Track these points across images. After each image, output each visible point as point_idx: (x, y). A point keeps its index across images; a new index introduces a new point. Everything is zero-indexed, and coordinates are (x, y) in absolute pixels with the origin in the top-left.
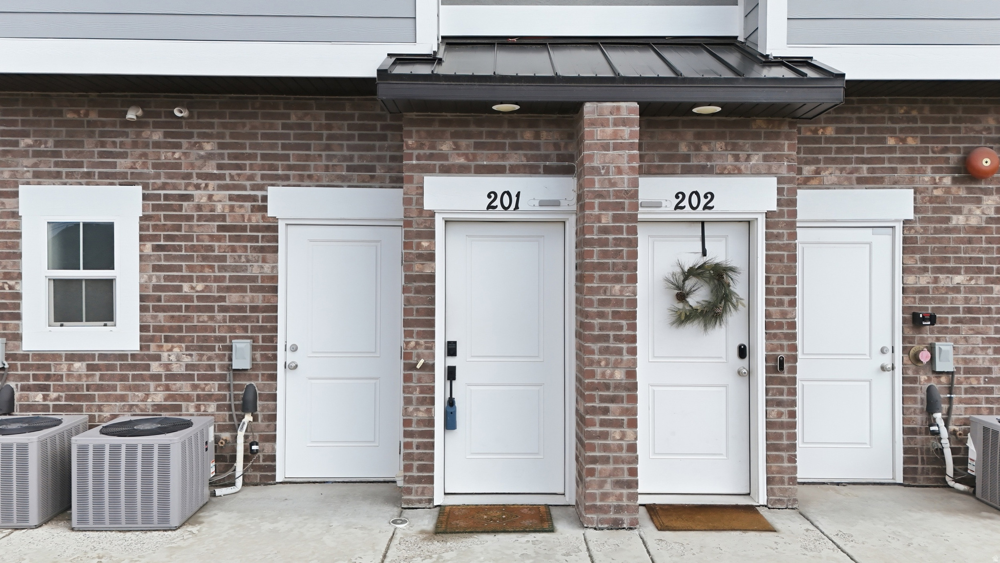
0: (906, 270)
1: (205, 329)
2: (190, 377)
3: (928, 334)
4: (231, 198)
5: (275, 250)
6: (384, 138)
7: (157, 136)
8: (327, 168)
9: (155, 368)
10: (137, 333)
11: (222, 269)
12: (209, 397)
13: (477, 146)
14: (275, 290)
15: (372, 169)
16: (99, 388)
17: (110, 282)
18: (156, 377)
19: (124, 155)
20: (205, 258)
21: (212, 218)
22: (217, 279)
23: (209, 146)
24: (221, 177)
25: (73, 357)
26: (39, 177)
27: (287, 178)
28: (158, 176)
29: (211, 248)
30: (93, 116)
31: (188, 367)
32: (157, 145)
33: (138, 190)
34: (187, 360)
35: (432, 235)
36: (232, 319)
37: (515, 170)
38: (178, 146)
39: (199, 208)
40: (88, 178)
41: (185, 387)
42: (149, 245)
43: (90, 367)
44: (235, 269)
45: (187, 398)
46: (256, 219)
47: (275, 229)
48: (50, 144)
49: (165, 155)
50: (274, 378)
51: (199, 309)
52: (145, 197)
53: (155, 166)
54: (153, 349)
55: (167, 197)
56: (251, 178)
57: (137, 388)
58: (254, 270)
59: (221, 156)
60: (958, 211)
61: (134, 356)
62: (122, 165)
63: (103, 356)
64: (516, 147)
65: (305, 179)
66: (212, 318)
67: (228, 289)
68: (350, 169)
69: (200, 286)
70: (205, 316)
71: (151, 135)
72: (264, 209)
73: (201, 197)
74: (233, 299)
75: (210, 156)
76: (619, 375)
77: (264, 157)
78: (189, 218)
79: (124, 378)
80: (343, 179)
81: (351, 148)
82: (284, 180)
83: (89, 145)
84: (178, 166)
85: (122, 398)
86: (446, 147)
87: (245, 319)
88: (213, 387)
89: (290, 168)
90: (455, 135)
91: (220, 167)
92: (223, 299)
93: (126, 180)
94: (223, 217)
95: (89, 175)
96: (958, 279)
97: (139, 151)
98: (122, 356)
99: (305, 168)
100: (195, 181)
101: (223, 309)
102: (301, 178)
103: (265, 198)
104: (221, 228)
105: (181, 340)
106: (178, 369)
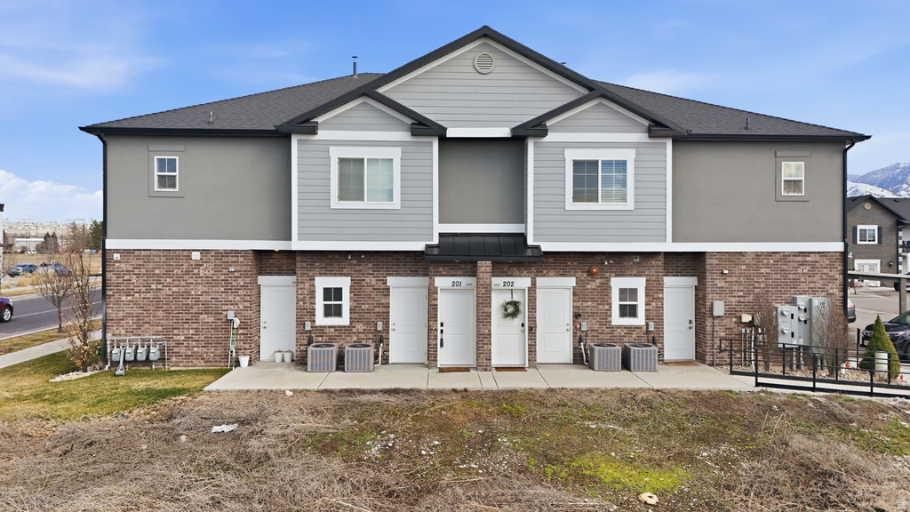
0: (574, 301)
1: (368, 319)
2: (364, 333)
3: (580, 320)
4: (376, 280)
5: (389, 295)
6: (420, 262)
7: (355, 262)
8: (404, 271)
9: (354, 330)
10: (349, 320)
11: (374, 301)
12: (370, 339)
13: (450, 269)
14: (388, 307)
15: (417, 271)
16: (338, 336)
17: (340, 305)
18: (354, 333)
19: (345, 268)
20: (369, 298)
21: (371, 286)
22: (372, 304)
23: (370, 265)
24: (374, 274)
25: (330, 327)
26: (321, 275)
28: (355, 274)
29: (370, 295)
30: (337, 257)
31: (364, 330)
32: (355, 265)
33: (349, 278)
34: (363, 328)
35: (437, 293)
36: (377, 316)
37: (460, 275)
38: (360, 265)
39: (367, 283)
40: (335, 275)
41: (363, 336)
42: (353, 294)
43: (335, 330)
44: (377, 301)
45: (363, 339)
46: (384, 286)
47: (389, 289)
48: (324, 265)
49: (358, 268)
50: (388, 333)
51: (367, 313)
52: (351, 280)
53: (354, 271)
54: (354, 325)
55: (358, 280)
56: (382, 274)
57: (349, 336)
58: (383, 301)
59: (374, 268)
60: (588, 284)
61: (348, 327)
62: (345, 271)
63: (339, 327)
64: (460, 269)
65: (398, 274)
66: (371, 316)
67: (375, 307)
68: (411, 271)
69: (367, 306)
70: (369, 315)
72: (386, 283)
73: (367, 280)
74: (377, 310)
75: (370, 268)
76: (487, 331)
77: (386, 268)
78: (364, 286)
79: (345, 333)
80: (409, 274)
81: (411, 265)
82: (392, 275)
83: (336, 265)
84: (361, 271)
85: (344, 339)
86: (441, 269)
87: (380, 316)
88: (371, 336)
89: (394, 271)
90: (444, 266)
91: (373, 271)
92: (374, 310)
93: (345, 275)
94: (374, 286)
96: (589, 304)
97: (350, 267)
98: (344, 327)
99: (398, 271)
100: (366, 275)
101: (374, 313)
103: (386, 280)
104: (373, 289)
105: (361, 322)
106: (361, 330)
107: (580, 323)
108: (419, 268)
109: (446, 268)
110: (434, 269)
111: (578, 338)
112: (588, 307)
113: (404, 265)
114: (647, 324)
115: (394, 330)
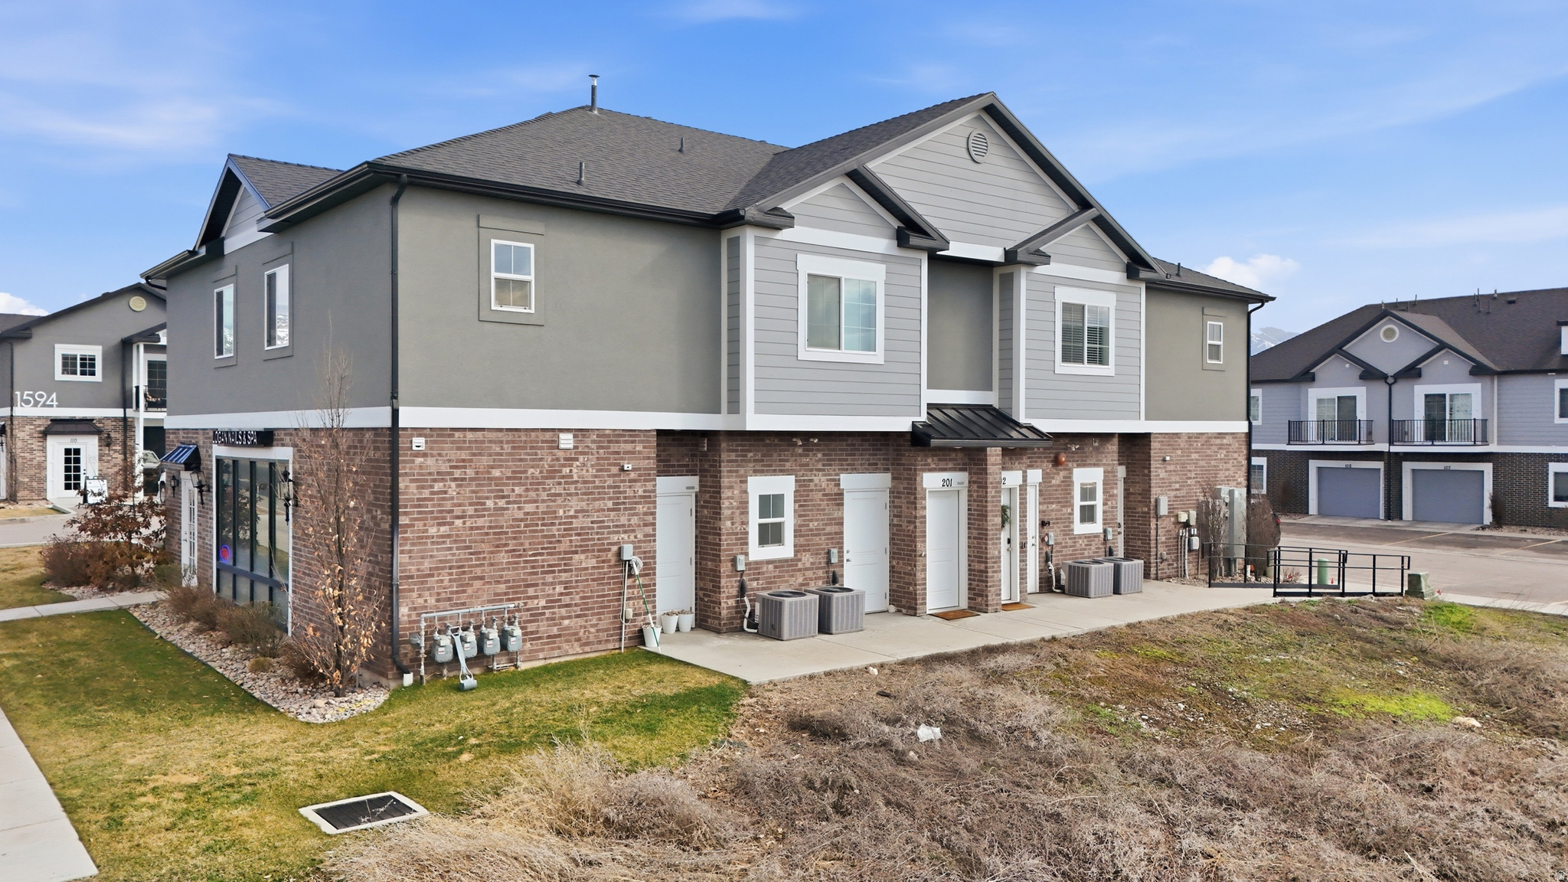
0: (1040, 503)
1: (818, 544)
2: (812, 569)
3: (1046, 529)
4: (828, 480)
5: (842, 504)
6: (880, 450)
7: (801, 451)
8: (861, 465)
9: (800, 565)
10: (793, 549)
11: (824, 515)
12: (819, 578)
13: (939, 460)
14: (842, 524)
15: (876, 464)
16: (779, 577)
17: (781, 524)
18: (800, 570)
19: (787, 461)
20: (818, 510)
21: (820, 491)
22: (822, 520)
23: (820, 455)
24: (823, 470)
25: (769, 562)
26: (756, 472)
27: (847, 469)
28: (800, 470)
29: (820, 505)
30: (776, 442)
31: (812, 563)
32: (800, 455)
33: (793, 478)
34: (811, 560)
35: (925, 499)
36: (828, 539)
37: (950, 470)
38: (808, 455)
39: (816, 485)
40: (774, 472)
41: (809, 574)
42: (797, 505)
43: (776, 567)
44: (829, 514)
45: (811, 579)
46: (836, 490)
47: (842, 494)
48: (759, 456)
49: (805, 460)
50: (842, 566)
51: (816, 535)
52: (796, 481)
53: (800, 466)
54: (799, 556)
55: (804, 480)
56: (834, 470)
57: (792, 576)
58: (836, 515)
59: (824, 460)
60: (1053, 478)
61: (792, 560)
62: (788, 465)
63: (780, 561)
64: (951, 460)
66: (820, 539)
67: (826, 524)
68: (869, 465)
69: (816, 524)
70: (818, 538)
72: (839, 485)
73: (816, 480)
74: (828, 529)
75: (819, 460)
77: (840, 460)
78: (812, 490)
79: (788, 571)
80: (867, 469)
81: (870, 455)
82: (846, 471)
83: (775, 456)
84: (808, 465)
85: (787, 581)
86: (929, 460)
87: (832, 539)
88: (821, 573)
89: (848, 465)
90: (933, 456)
91: (823, 465)
92: (824, 529)
93: (788, 473)
94: (824, 490)
95: (775, 471)
96: (1054, 506)
97: (794, 458)
98: (786, 561)
99: (854, 465)
100: (815, 472)
101: (825, 534)
102: (852, 469)
103: (839, 480)
104: (824, 495)
105: (809, 550)
106: (808, 565)
107: (1047, 535)
108: (879, 459)
109: (935, 458)
110: (922, 461)
111: (1044, 555)
112: (1052, 510)
113: (861, 455)
114: (1105, 531)
115: (848, 560)
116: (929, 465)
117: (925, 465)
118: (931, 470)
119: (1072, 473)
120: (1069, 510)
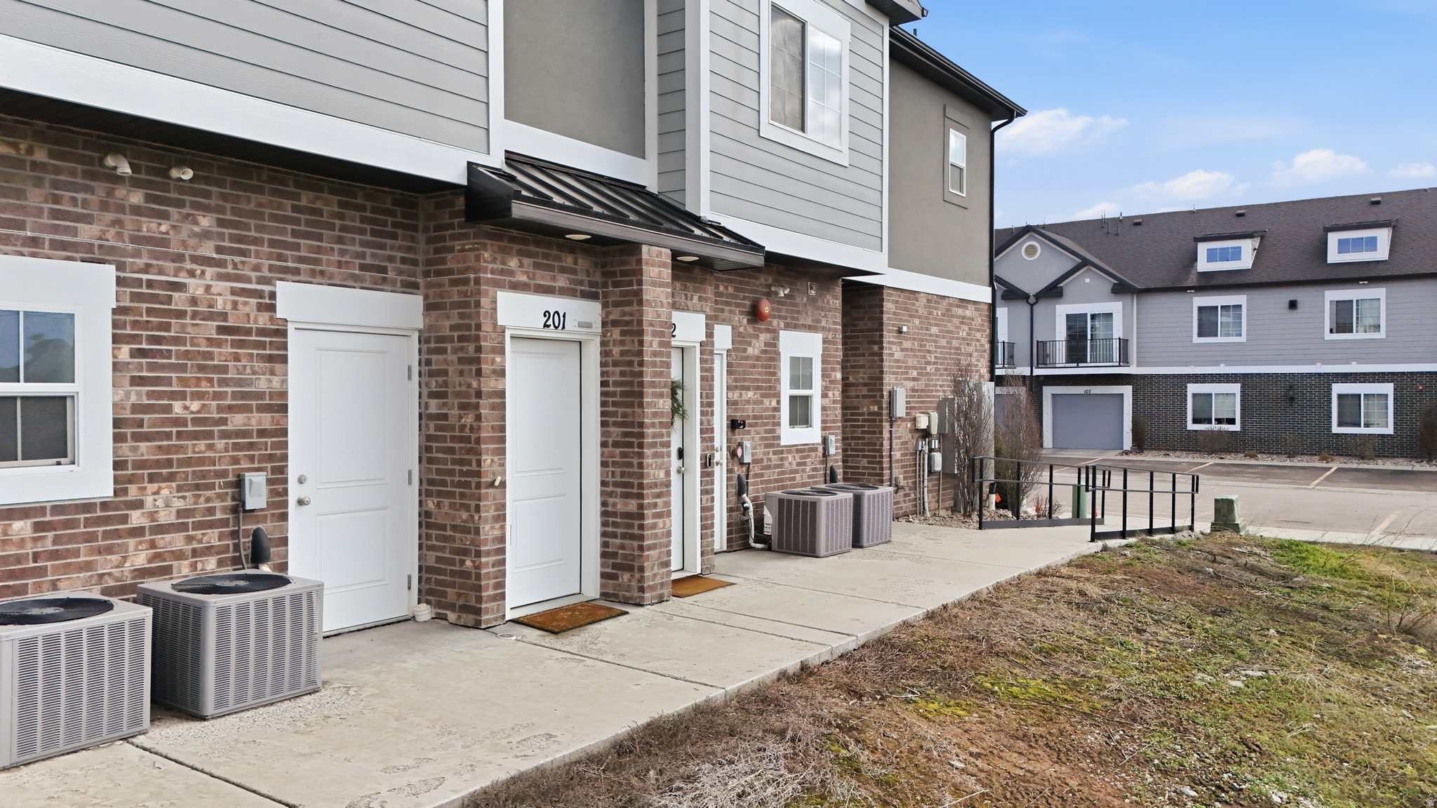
0: (729, 388)
1: (201, 461)
2: (182, 527)
4: (234, 292)
5: (284, 360)
6: (394, 236)
7: (137, 198)
8: (340, 264)
9: (136, 518)
10: (110, 473)
11: (223, 382)
12: (208, 551)
13: (537, 266)
14: (284, 409)
15: (383, 270)
16: (54, 555)
17: (61, 401)
18: (137, 532)
19: (88, 219)
20: (202, 368)
21: (210, 316)
22: (217, 396)
23: (206, 222)
24: (221, 264)
27: (296, 272)
28: (137, 254)
29: (209, 356)
30: (40, 155)
31: (180, 513)
32: (136, 210)
33: (110, 271)
34: (179, 504)
35: (501, 351)
36: (236, 447)
37: (563, 292)
38: (165, 216)
39: (194, 301)
40: (33, 246)
41: (176, 541)
42: (125, 350)
43: (39, 527)
44: (239, 383)
45: (179, 555)
46: (263, 320)
47: (283, 333)
49: (150, 226)
50: (284, 517)
51: (195, 436)
52: (120, 282)
53: (134, 239)
54: (133, 492)
55: (150, 284)
56: (257, 268)
57: (109, 550)
58: (262, 384)
59: (221, 236)
60: (749, 344)
61: (105, 505)
62: (87, 233)
63: (58, 509)
64: (563, 270)
65: (319, 276)
66: (211, 447)
67: (230, 409)
68: (363, 267)
69: (195, 406)
70: (202, 445)
71: (127, 195)
72: (272, 308)
73: (195, 287)
74: (237, 421)
75: (206, 235)
76: (662, 474)
77: (273, 244)
78: (180, 314)
79: (90, 538)
80: (355, 278)
81: (363, 244)
82: (292, 274)
84: (164, 242)
85: (88, 566)
86: (513, 263)
87: (251, 446)
88: (212, 537)
89: (301, 260)
90: (521, 253)
91: (219, 250)
92: (224, 421)
93: (93, 254)
94: (224, 316)
95: (34, 242)
96: (750, 394)
97: (110, 216)
98: (87, 507)
99: (316, 262)
100: (189, 265)
101: (225, 435)
102: (313, 273)
103: (273, 295)
104: (221, 330)
105: (171, 478)
106: (166, 517)
107: (740, 445)
108: (391, 259)
109: (526, 261)
110: (494, 261)
111: (735, 482)
112: (748, 402)
113: (340, 240)
114: (825, 441)
115: (301, 502)
116: (511, 273)
117: (502, 272)
118: (515, 287)
119: (776, 338)
120: (774, 403)
